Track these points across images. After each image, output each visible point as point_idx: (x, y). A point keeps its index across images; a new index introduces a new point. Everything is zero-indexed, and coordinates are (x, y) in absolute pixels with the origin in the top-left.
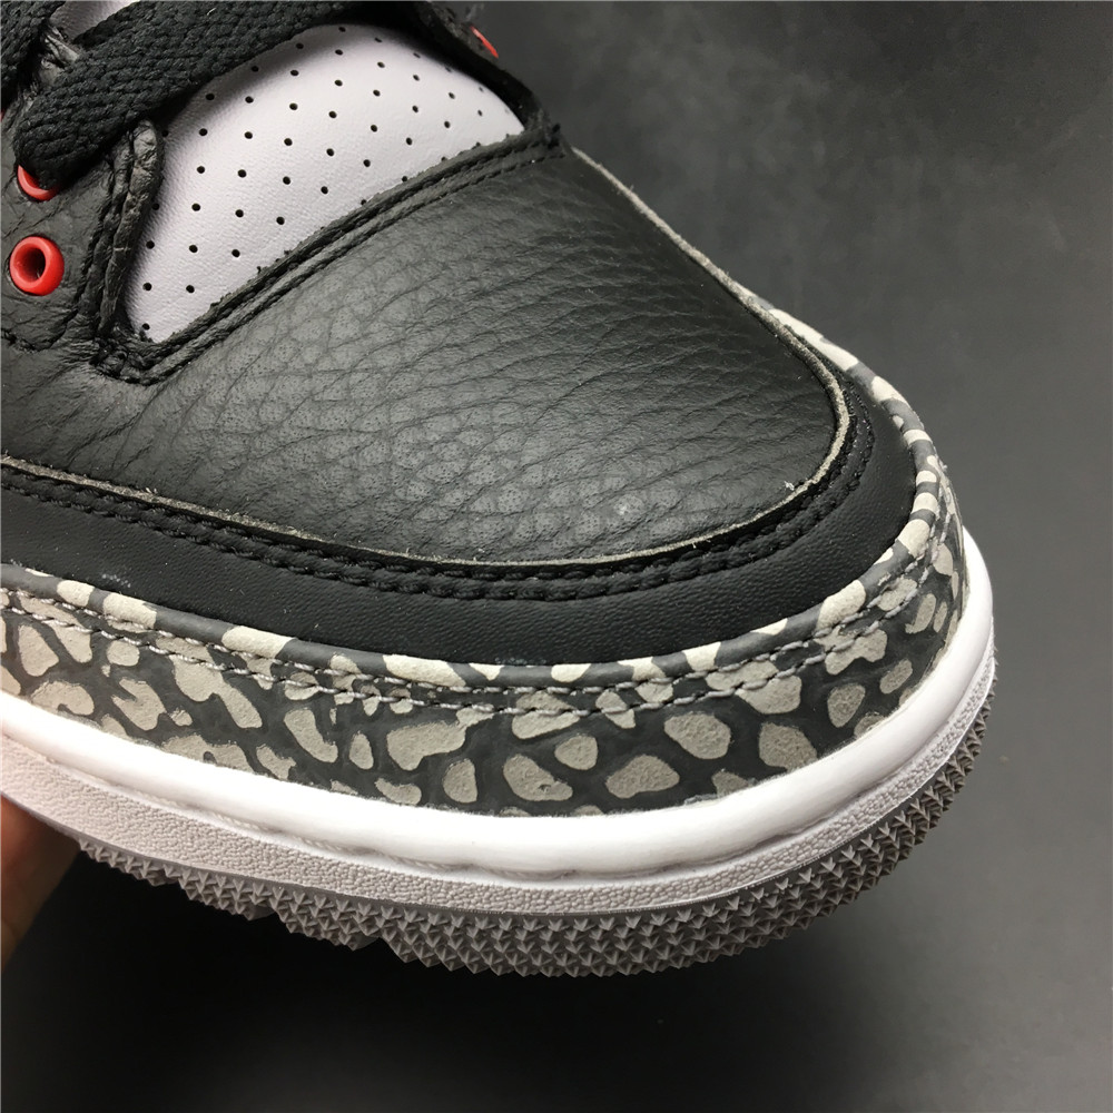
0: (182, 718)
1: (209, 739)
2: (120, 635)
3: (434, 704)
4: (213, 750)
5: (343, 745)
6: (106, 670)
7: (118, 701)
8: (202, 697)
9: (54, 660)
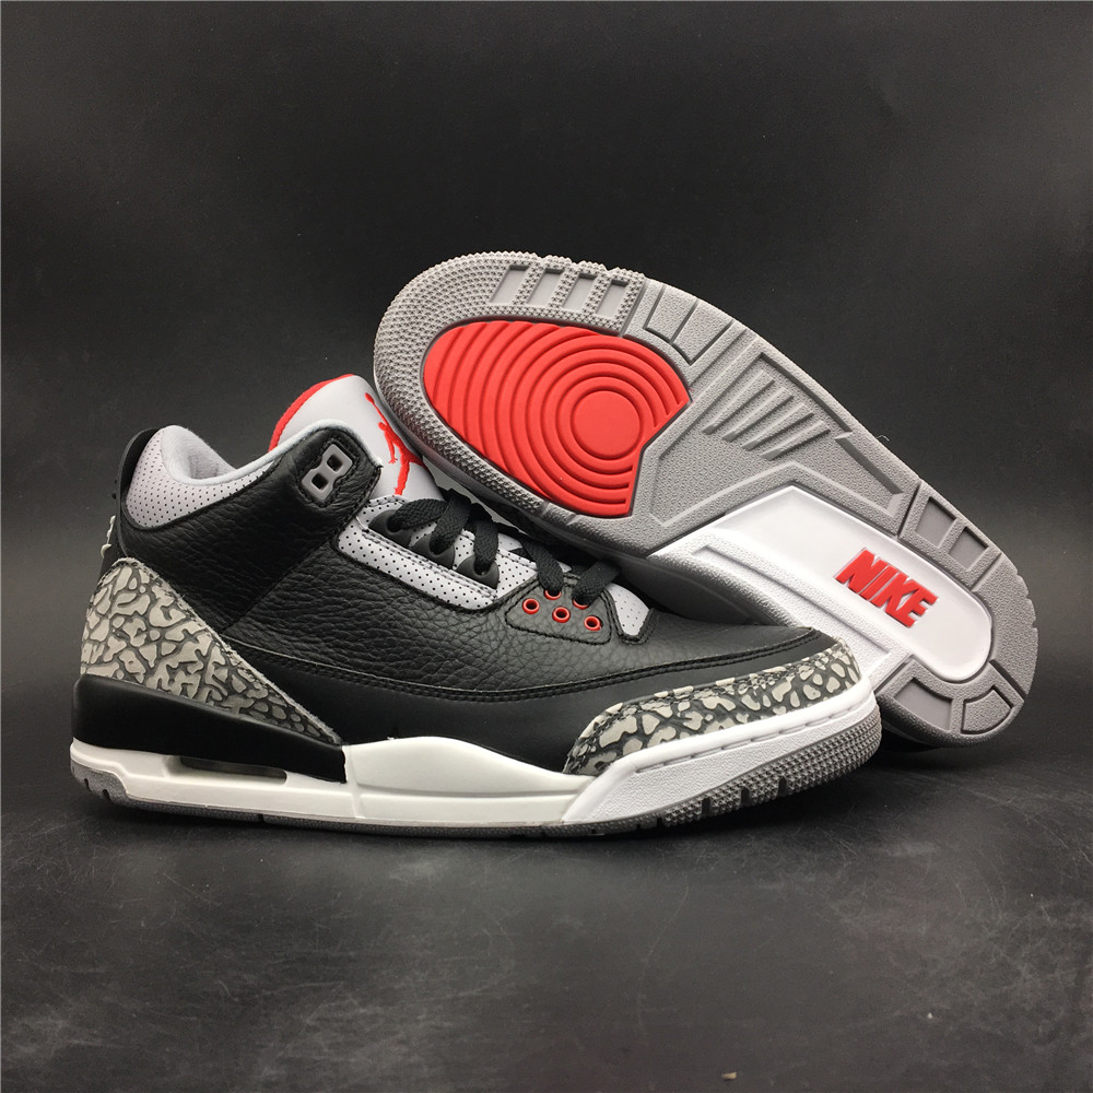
0: (709, 718)
1: (720, 721)
2: (681, 700)
3: (780, 678)
4: (722, 724)
5: (761, 701)
6: (679, 715)
7: (685, 724)
8: (713, 707)
9: (658, 722)
